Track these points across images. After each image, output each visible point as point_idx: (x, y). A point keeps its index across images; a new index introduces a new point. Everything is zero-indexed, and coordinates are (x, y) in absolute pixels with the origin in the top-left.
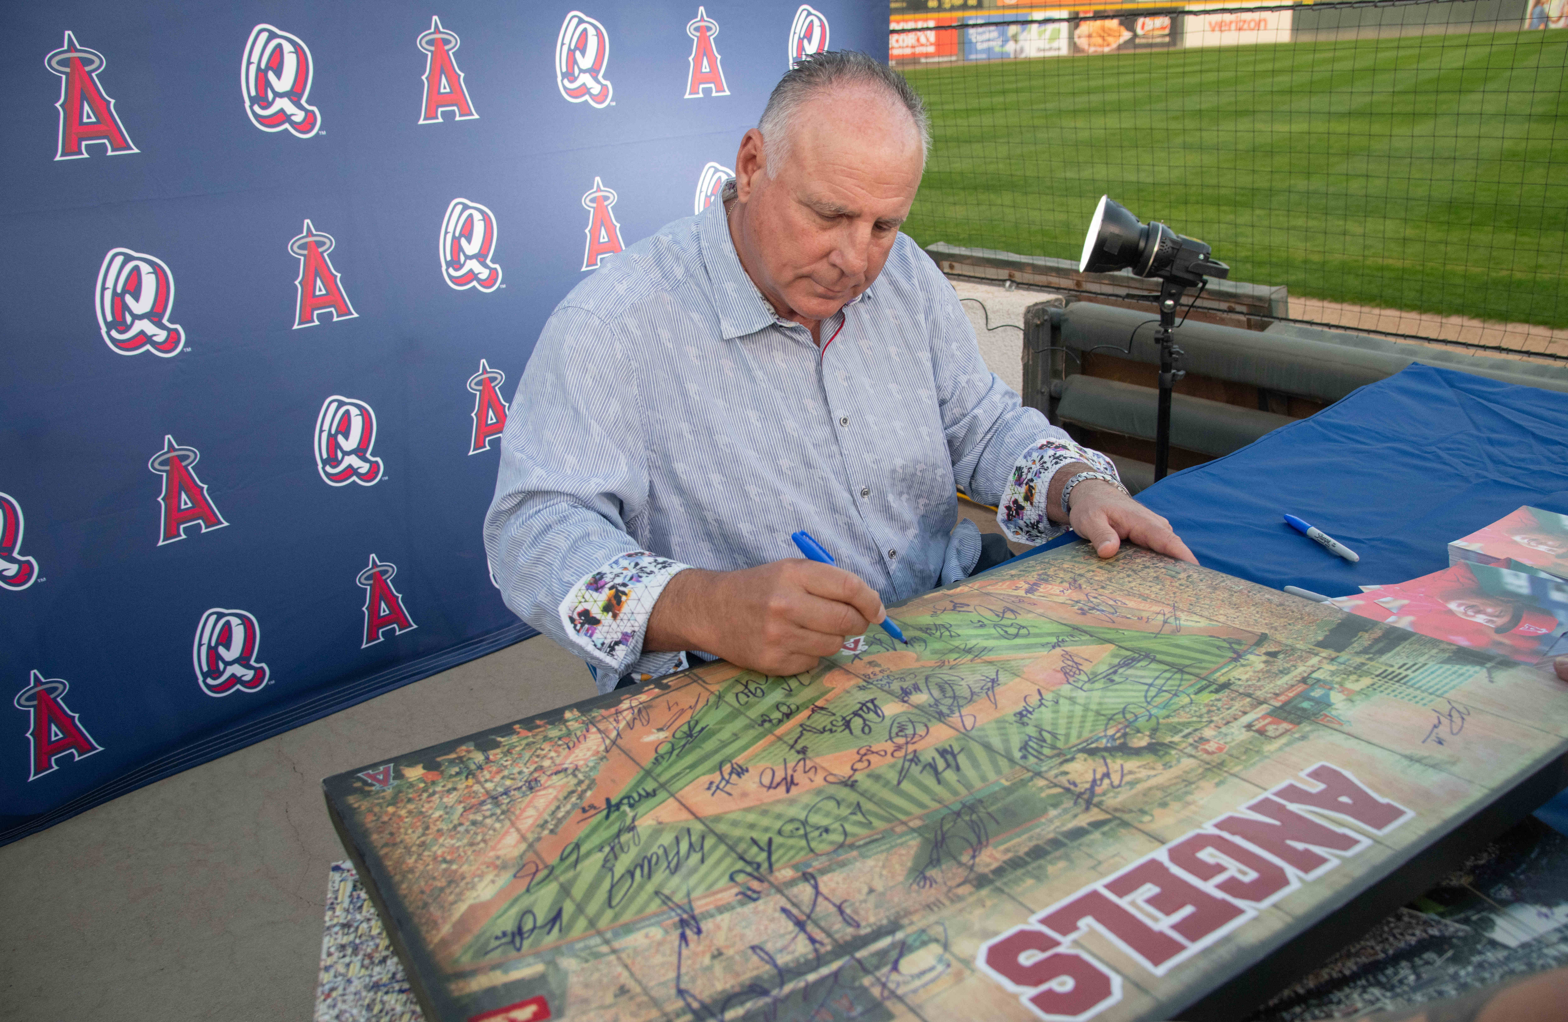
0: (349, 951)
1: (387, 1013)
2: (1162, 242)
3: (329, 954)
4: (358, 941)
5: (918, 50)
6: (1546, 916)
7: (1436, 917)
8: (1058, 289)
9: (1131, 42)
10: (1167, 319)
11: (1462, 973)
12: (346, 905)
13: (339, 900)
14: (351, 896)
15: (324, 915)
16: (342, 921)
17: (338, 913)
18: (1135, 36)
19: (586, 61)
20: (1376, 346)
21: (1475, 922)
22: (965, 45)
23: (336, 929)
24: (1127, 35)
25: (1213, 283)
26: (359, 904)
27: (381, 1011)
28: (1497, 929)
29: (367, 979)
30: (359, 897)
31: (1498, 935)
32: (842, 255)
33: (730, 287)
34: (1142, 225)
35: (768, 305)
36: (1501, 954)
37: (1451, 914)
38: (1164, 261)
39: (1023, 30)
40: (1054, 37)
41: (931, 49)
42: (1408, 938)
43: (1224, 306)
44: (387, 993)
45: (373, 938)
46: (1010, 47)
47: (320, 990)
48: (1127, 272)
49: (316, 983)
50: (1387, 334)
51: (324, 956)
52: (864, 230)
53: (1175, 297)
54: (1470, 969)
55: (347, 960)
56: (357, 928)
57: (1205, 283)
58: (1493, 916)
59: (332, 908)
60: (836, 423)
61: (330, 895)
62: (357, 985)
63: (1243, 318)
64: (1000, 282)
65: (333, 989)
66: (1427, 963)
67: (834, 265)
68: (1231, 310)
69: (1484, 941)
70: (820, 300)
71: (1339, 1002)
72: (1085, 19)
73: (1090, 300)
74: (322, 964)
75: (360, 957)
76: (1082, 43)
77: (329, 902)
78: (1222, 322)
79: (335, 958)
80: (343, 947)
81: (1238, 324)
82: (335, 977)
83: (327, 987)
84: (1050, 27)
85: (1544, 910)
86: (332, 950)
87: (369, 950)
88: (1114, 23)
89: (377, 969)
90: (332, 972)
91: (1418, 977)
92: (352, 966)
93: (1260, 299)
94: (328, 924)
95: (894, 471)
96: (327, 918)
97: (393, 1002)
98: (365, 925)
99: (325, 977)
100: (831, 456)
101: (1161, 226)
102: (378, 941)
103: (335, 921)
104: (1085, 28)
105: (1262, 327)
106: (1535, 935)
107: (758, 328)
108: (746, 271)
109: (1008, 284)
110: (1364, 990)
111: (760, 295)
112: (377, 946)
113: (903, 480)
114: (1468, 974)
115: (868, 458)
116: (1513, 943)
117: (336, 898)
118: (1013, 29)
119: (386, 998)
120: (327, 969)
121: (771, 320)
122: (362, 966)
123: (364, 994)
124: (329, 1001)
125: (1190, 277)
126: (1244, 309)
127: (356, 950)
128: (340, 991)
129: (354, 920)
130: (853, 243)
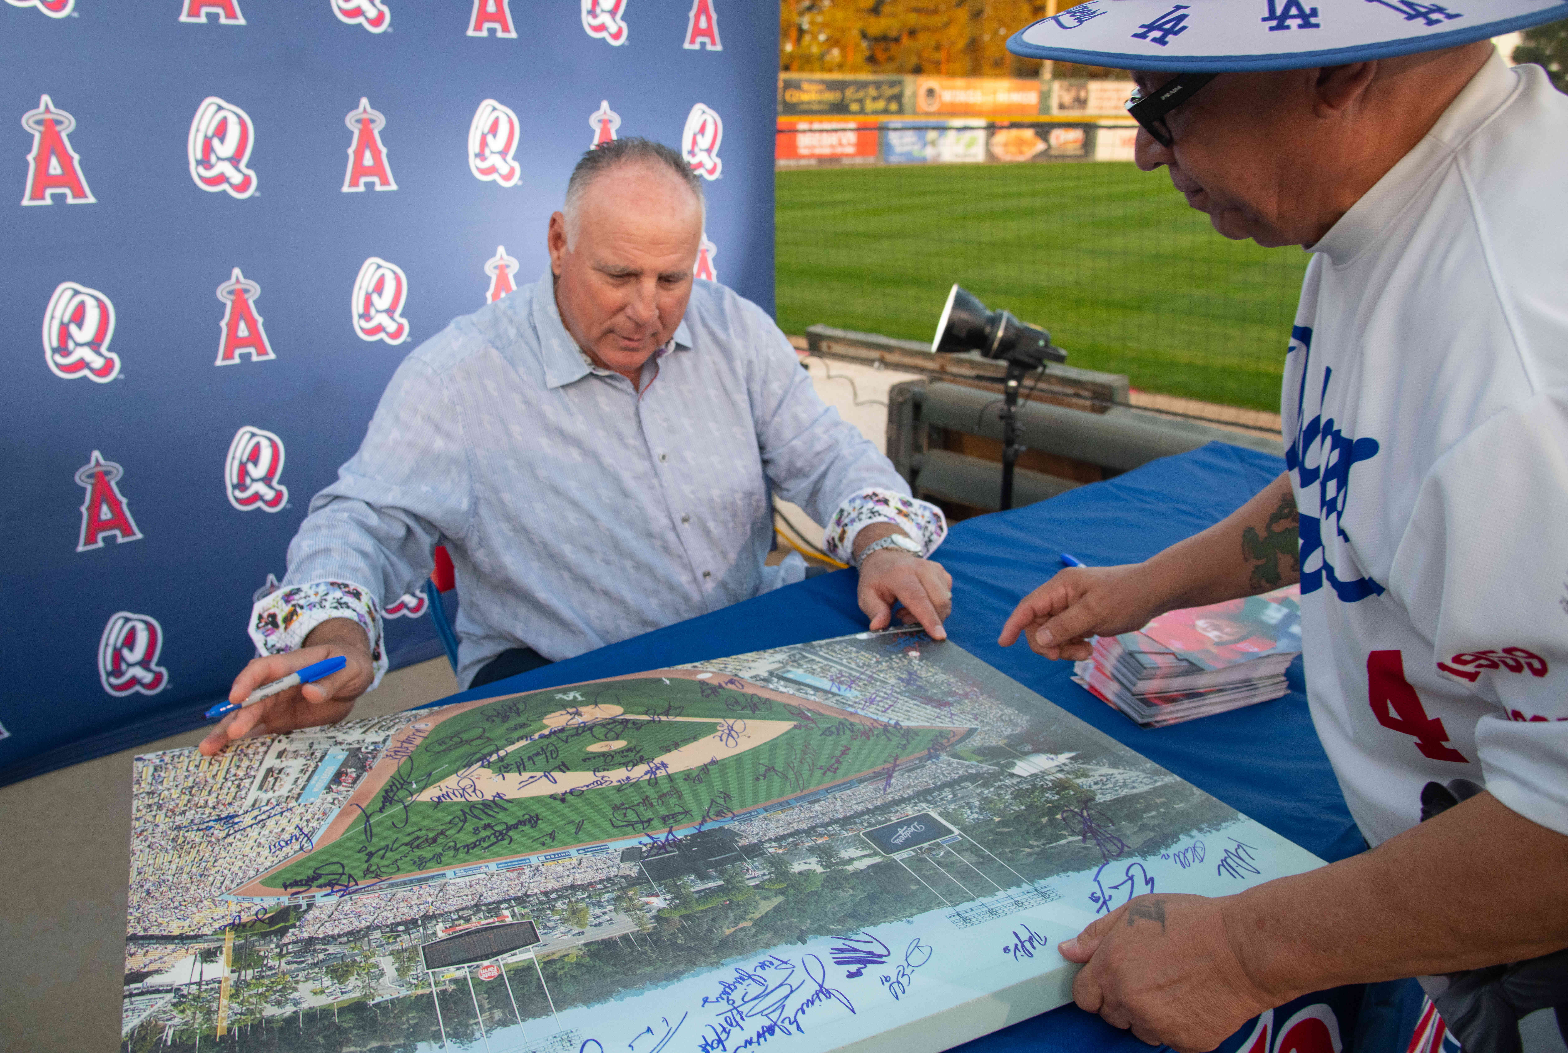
0: (155, 808)
1: (188, 843)
2: (1006, 329)
3: (138, 810)
4: (161, 802)
5: (839, 150)
6: (1052, 759)
7: (976, 763)
8: (920, 370)
9: (1045, 153)
10: (1011, 397)
11: (986, 792)
12: (150, 779)
13: (144, 778)
14: (153, 774)
15: (132, 787)
16: (147, 789)
17: (143, 785)
18: (1049, 147)
19: (496, 143)
20: (1202, 431)
21: (1003, 765)
22: (886, 148)
23: (143, 795)
24: (1041, 146)
25: (1055, 369)
26: (160, 780)
27: (184, 842)
28: (1016, 767)
29: (171, 824)
30: (159, 776)
31: (1016, 770)
32: (633, 308)
33: (555, 343)
34: (989, 313)
35: (585, 357)
36: (1015, 781)
37: (986, 761)
38: (1007, 346)
39: (940, 136)
40: (970, 144)
41: (850, 150)
42: (953, 775)
43: (1070, 390)
44: (188, 831)
45: (173, 800)
46: (929, 152)
47: (133, 832)
48: (975, 355)
49: (129, 828)
50: (1210, 421)
51: (134, 811)
52: (649, 285)
53: (1019, 379)
54: (992, 789)
55: (154, 813)
56: (160, 794)
57: (1045, 367)
58: (1016, 761)
59: (138, 783)
60: (657, 460)
61: (135, 775)
62: (162, 827)
63: (1088, 403)
64: (869, 362)
65: (143, 831)
66: (963, 788)
67: (629, 318)
68: (1077, 395)
69: (1006, 774)
70: (626, 353)
71: (897, 812)
72: (1002, 128)
73: (952, 381)
74: (133, 817)
75: (164, 811)
76: (998, 151)
77: (135, 780)
78: (1069, 405)
79: (144, 812)
80: (150, 806)
81: (1084, 408)
82: (145, 823)
83: (139, 830)
84: (968, 134)
85: (1052, 756)
86: (141, 808)
87: (171, 807)
88: (1029, 133)
89: (178, 818)
90: (142, 821)
91: (955, 795)
92: (158, 817)
93: (1102, 386)
94: (135, 793)
95: (711, 500)
96: (134, 789)
97: (193, 836)
98: (166, 792)
99: (136, 824)
100: (651, 487)
101: (1006, 314)
102: (177, 801)
103: (142, 790)
104: (1002, 137)
105: (1102, 410)
106: (1042, 769)
107: (577, 377)
108: (567, 327)
109: (877, 364)
110: (915, 804)
111: (578, 348)
112: (178, 805)
113: (725, 508)
114: (990, 792)
115: (686, 489)
116: (1025, 774)
117: (141, 777)
118: (932, 135)
119: (186, 834)
120: (137, 819)
121: (587, 370)
122: (166, 816)
123: (169, 832)
124: (141, 837)
125: (1031, 361)
126: (1087, 394)
127: (160, 807)
128: (150, 831)
129: (158, 789)
130: (641, 297)
